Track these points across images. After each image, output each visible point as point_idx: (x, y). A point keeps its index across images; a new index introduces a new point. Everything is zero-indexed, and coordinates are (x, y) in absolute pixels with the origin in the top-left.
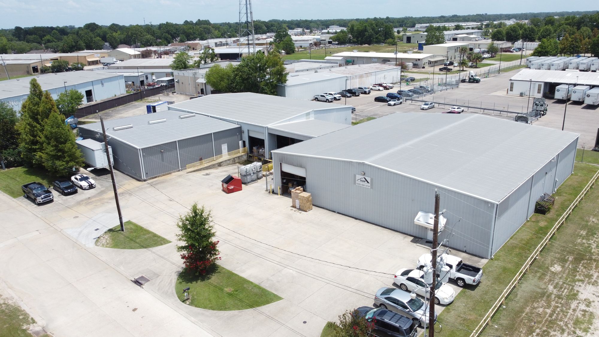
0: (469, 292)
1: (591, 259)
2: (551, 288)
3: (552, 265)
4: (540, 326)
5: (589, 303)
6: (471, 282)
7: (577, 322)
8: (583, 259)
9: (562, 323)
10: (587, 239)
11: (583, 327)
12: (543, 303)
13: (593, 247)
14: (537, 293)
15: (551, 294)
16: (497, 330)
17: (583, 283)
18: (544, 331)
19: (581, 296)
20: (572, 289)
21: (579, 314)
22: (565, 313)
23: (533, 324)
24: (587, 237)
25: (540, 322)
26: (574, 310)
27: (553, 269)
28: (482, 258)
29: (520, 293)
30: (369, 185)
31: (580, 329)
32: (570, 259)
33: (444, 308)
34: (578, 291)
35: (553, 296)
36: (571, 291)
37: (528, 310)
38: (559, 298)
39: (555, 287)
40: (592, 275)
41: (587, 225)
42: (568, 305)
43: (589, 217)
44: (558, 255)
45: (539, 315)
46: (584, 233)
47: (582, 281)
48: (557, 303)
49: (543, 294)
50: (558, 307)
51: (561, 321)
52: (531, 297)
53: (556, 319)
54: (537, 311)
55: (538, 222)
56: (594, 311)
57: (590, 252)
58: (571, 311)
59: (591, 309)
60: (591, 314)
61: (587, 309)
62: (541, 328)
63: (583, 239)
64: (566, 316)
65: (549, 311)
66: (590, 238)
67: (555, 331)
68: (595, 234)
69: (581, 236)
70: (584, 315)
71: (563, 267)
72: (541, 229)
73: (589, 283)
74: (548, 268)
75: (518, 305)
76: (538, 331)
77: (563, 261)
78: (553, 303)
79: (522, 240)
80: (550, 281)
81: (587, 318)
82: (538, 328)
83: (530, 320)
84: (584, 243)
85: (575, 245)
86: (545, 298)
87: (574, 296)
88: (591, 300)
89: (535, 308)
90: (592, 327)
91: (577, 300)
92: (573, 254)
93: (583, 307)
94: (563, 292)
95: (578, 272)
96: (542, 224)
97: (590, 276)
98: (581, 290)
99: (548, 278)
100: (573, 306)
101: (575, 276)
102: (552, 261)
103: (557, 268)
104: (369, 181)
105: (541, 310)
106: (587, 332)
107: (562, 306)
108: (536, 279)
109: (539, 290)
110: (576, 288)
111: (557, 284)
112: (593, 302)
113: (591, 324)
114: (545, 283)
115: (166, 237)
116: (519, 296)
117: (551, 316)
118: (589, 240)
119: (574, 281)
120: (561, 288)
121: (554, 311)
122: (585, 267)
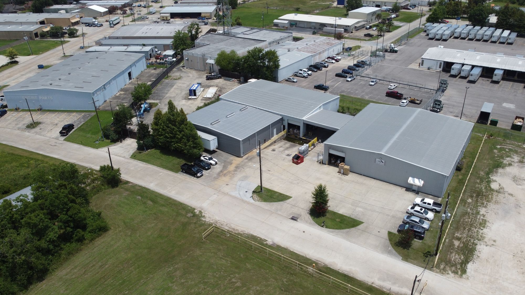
0: (438, 214)
1: (483, 195)
2: (469, 210)
3: (468, 199)
4: (468, 226)
5: (484, 216)
6: (439, 210)
7: (481, 224)
8: (480, 195)
9: (475, 225)
10: (480, 185)
11: (483, 226)
12: (467, 217)
13: (483, 189)
14: (464, 213)
15: (469, 213)
16: (452, 229)
17: (481, 207)
18: (469, 228)
19: (481, 213)
20: (477, 210)
21: (481, 221)
22: (476, 220)
23: (465, 226)
24: (480, 184)
25: (467, 225)
26: (479, 219)
27: (468, 201)
28: (439, 197)
29: (458, 213)
30: (384, 164)
31: (482, 226)
32: (475, 195)
33: (430, 222)
34: (479, 211)
35: (470, 214)
36: (477, 211)
37: (462, 220)
38: (473, 214)
39: (470, 210)
40: (484, 203)
41: (479, 177)
42: (476, 217)
43: (480, 171)
44: (469, 194)
45: (466, 222)
46: (478, 181)
47: (480, 206)
48: (472, 216)
49: (466, 213)
50: (473, 218)
51: (475, 224)
52: (462, 215)
53: (473, 223)
54: (465, 220)
55: (458, 176)
56: (486, 219)
57: (483, 192)
58: (478, 220)
59: (485, 218)
60: (485, 220)
61: (484, 218)
62: (468, 227)
63: (479, 185)
64: (476, 222)
65: (470, 220)
66: (481, 184)
67: (473, 228)
68: (483, 181)
69: (477, 183)
70: (482, 221)
71: (472, 200)
72: (460, 180)
73: (483, 207)
74: (466, 200)
75: (458, 218)
76: (467, 228)
77: (472, 197)
78: (471, 217)
79: (453, 187)
80: (468, 207)
81: (484, 222)
82: (467, 227)
83: (464, 225)
84: (479, 187)
85: (476, 188)
86: (467, 215)
87: (478, 213)
88: (485, 214)
89: (464, 219)
90: (486, 226)
91: (479, 214)
92: (476, 193)
93: (482, 218)
94: (474, 211)
95: (478, 202)
96: (460, 177)
97: (483, 204)
98: (480, 210)
99: (467, 205)
100: (478, 218)
101: (478, 204)
102: (468, 197)
103: (470, 200)
104: (384, 162)
105: (467, 220)
106: (485, 227)
107: (474, 218)
108: (462, 206)
109: (465, 212)
110: (478, 210)
111: (471, 208)
112: (486, 215)
113: (486, 224)
114: (466, 208)
115: (287, 194)
116: (457, 214)
117: (471, 222)
118: (481, 185)
119: (478, 206)
120: (473, 210)
121: (472, 220)
122: (481, 199)
